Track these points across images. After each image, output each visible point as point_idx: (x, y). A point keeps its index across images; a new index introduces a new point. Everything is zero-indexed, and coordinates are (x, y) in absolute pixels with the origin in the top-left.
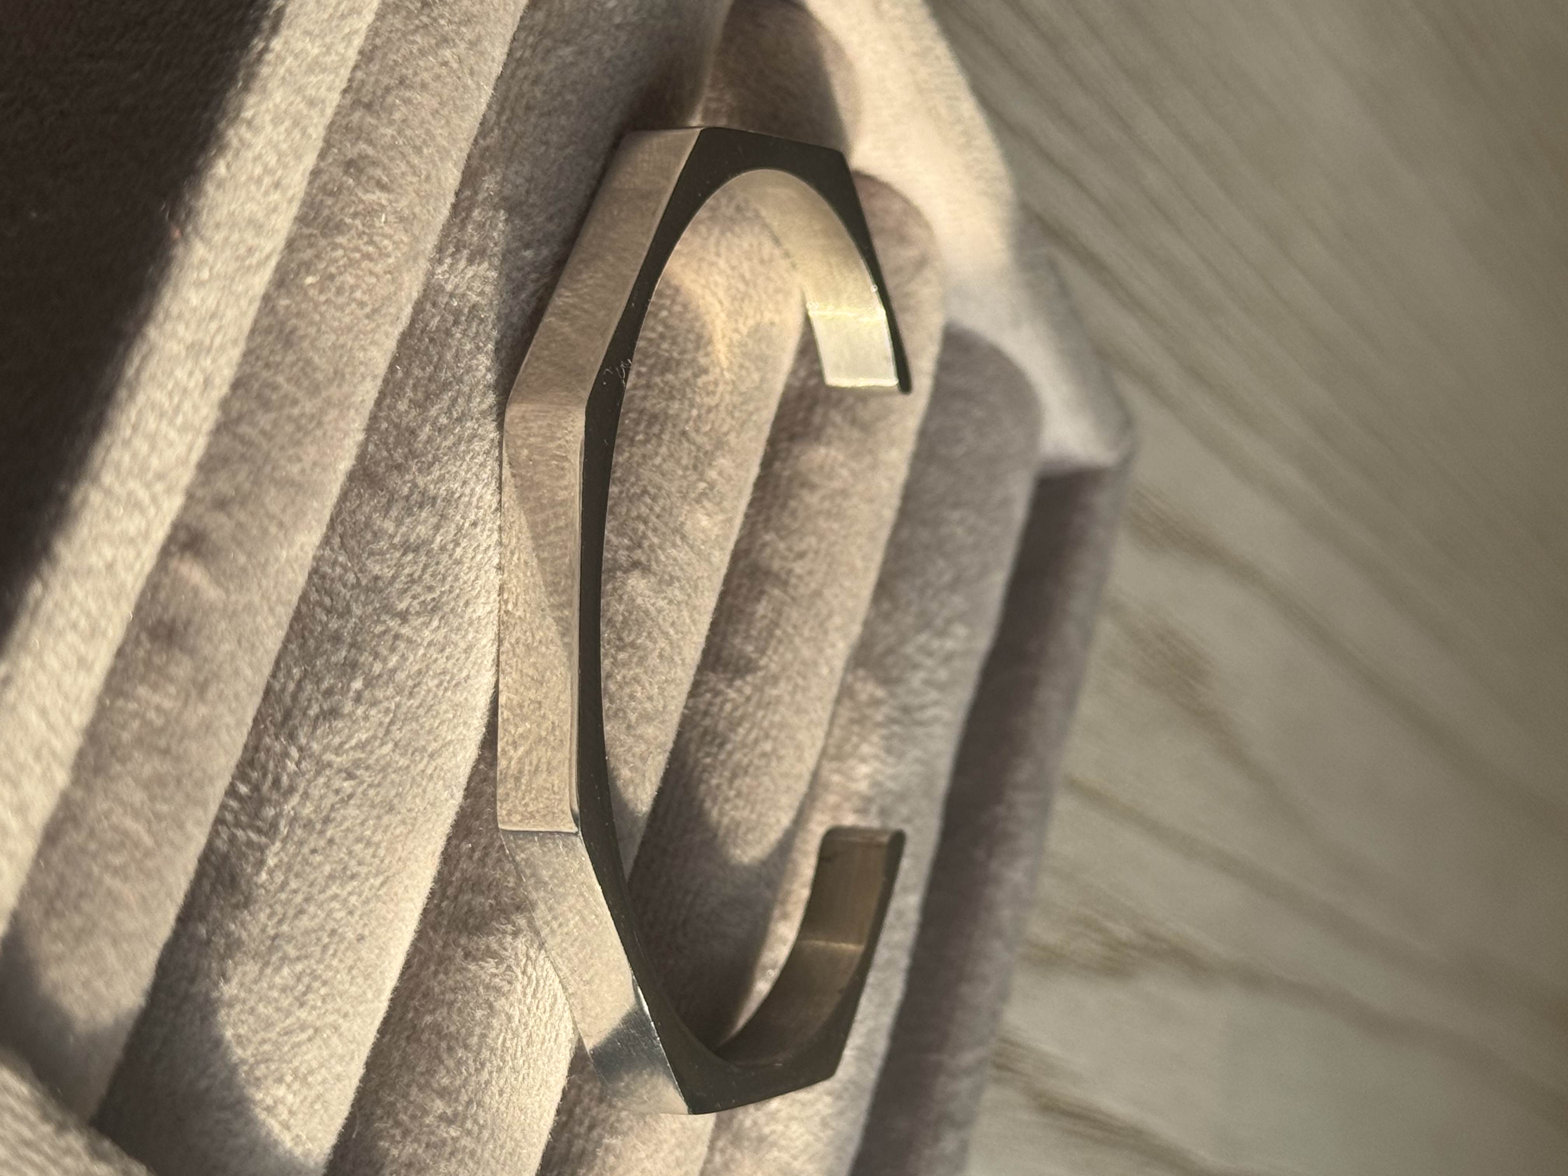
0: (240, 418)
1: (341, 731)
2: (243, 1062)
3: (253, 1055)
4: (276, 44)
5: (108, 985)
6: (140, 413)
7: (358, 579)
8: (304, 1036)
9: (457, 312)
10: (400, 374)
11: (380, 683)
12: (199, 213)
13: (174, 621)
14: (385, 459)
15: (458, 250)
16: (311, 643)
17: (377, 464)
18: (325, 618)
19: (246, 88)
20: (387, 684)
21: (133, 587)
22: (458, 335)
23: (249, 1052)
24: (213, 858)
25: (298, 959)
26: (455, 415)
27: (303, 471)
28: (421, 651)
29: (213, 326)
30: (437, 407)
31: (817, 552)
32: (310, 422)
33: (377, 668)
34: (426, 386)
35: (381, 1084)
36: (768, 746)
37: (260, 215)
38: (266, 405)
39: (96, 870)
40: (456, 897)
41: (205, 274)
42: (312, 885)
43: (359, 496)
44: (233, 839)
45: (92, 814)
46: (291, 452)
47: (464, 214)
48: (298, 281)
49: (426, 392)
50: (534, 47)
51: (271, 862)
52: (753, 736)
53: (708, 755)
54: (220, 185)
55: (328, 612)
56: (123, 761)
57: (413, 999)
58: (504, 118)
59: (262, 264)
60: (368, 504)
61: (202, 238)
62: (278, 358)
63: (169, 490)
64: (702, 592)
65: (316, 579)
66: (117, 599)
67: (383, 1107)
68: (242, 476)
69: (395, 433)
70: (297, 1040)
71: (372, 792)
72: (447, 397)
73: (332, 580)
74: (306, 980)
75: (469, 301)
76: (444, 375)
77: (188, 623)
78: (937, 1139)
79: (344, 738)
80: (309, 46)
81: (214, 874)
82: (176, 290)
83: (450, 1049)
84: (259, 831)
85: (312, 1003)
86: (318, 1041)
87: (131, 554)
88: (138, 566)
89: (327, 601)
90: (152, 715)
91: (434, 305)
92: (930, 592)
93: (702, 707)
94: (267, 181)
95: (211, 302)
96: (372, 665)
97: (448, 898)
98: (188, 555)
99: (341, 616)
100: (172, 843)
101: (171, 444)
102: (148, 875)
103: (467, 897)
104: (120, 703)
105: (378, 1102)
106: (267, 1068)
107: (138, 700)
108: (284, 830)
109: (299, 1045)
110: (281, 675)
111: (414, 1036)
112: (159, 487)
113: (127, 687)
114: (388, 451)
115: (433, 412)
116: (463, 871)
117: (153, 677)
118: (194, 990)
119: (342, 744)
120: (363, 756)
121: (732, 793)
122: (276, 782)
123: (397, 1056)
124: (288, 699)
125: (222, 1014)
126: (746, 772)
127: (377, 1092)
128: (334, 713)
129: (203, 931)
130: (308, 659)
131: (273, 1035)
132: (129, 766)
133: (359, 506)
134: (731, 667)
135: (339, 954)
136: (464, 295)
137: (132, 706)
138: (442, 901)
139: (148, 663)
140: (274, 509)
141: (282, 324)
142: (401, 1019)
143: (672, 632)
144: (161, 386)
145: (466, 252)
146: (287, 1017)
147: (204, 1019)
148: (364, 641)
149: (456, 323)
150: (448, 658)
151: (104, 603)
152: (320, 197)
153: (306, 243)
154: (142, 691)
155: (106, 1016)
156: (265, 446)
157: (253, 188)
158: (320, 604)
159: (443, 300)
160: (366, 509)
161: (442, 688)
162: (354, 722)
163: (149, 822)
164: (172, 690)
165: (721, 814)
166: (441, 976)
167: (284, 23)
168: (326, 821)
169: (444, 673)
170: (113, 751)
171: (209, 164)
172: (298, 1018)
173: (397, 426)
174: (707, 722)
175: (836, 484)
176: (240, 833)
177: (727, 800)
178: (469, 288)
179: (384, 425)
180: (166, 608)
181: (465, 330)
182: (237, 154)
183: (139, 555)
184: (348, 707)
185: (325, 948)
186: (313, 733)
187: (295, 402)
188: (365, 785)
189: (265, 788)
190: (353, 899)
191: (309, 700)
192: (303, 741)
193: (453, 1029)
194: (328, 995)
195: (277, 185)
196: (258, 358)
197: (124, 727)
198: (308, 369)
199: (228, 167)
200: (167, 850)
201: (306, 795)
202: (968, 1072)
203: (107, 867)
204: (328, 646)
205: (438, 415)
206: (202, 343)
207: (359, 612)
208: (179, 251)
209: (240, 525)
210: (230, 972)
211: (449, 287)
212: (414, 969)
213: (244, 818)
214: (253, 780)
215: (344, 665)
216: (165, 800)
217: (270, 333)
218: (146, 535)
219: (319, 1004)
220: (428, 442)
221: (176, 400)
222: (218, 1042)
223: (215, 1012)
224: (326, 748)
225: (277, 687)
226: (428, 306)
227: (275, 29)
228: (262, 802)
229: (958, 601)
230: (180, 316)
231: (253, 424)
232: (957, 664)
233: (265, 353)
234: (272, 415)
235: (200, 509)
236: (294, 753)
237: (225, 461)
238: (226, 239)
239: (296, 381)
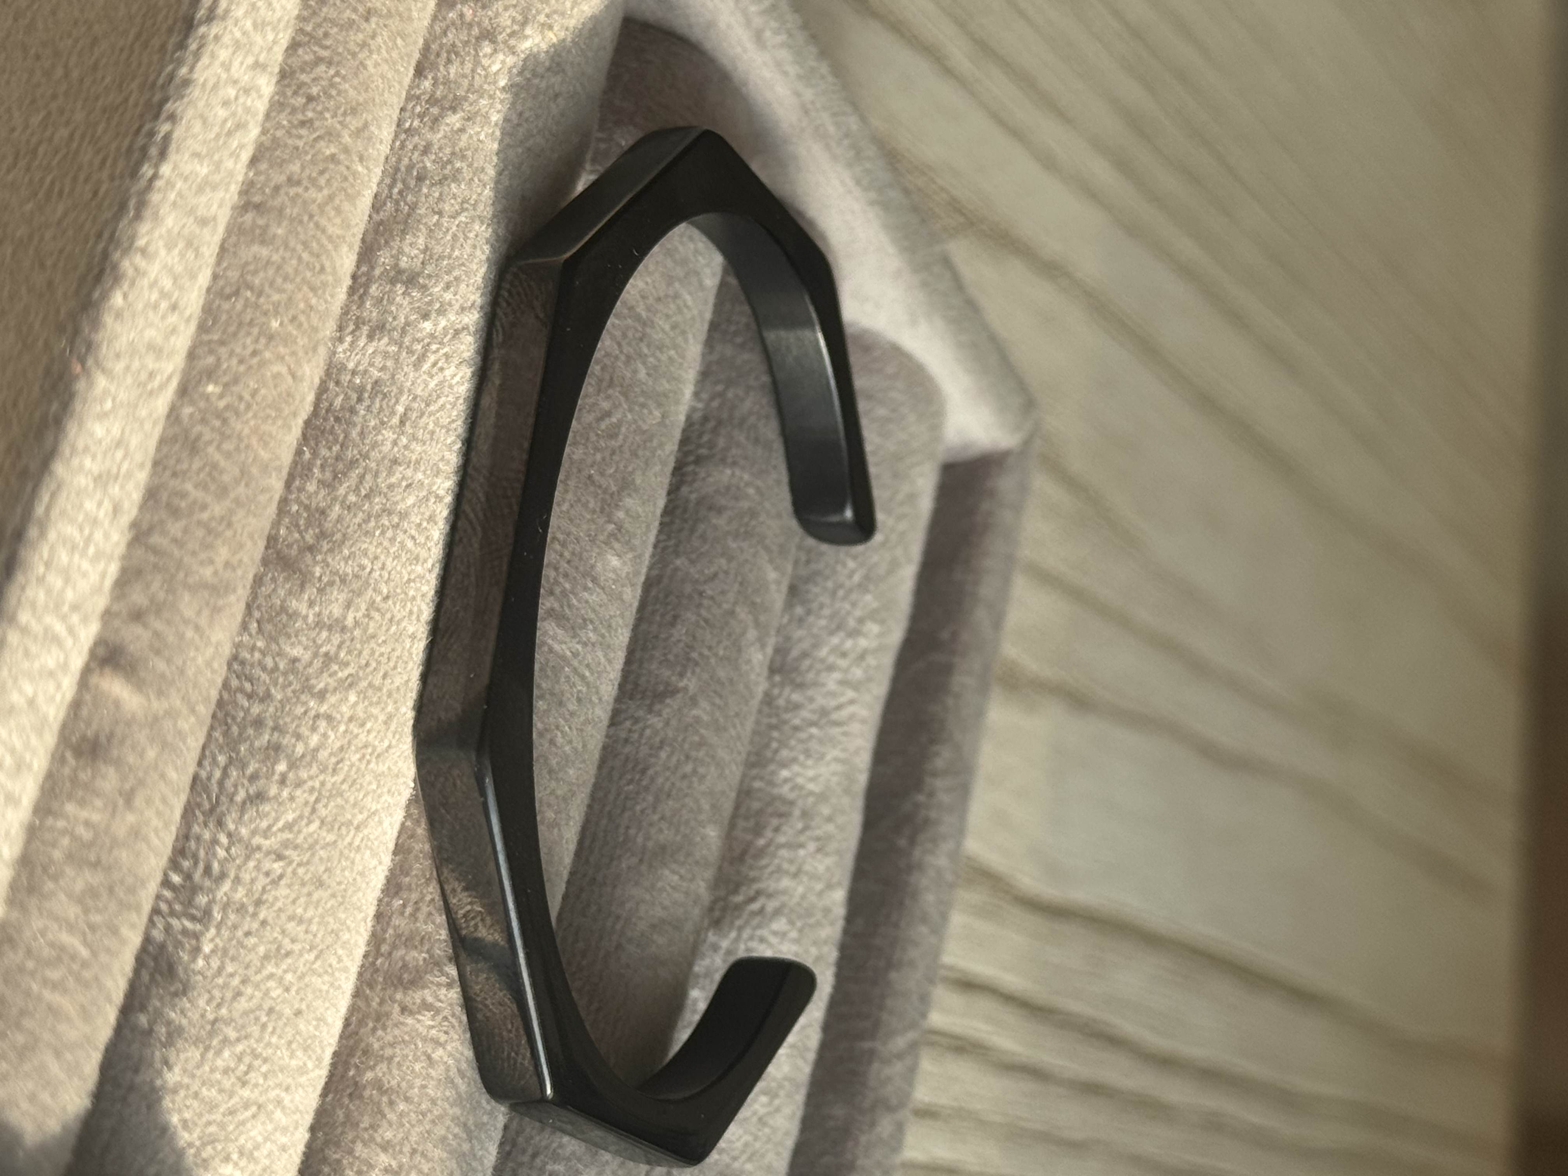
0: (150, 530)
1: (268, 814)
2: (190, 1145)
3: (200, 1138)
4: (166, 169)
5: (53, 1095)
6: (52, 549)
7: (276, 663)
8: (248, 1114)
9: (361, 390)
10: (307, 455)
11: (304, 763)
12: (99, 346)
13: (97, 736)
14: (297, 541)
15: (357, 328)
16: (235, 729)
17: (289, 546)
18: (246, 704)
19: (138, 217)
20: (310, 765)
21: (55, 718)
22: (362, 412)
23: (195, 1135)
24: (151, 948)
25: (238, 1040)
26: (363, 492)
27: (216, 573)
28: (342, 728)
29: (119, 454)
30: (345, 485)
31: (726, 573)
32: (220, 524)
33: (300, 749)
34: (332, 465)
35: (327, 1143)
36: (688, 768)
37: (159, 340)
38: (175, 512)
39: (35, 987)
40: (390, 954)
41: (108, 405)
42: (247, 967)
43: (274, 580)
44: (168, 928)
45: (28, 934)
46: (203, 556)
47: (362, 291)
48: (201, 389)
49: (334, 471)
50: (421, 116)
51: (207, 948)
52: (674, 759)
53: (630, 782)
54: (119, 315)
55: (250, 696)
56: (55, 878)
57: (354, 1056)
58: (396, 190)
59: (162, 387)
60: (283, 587)
61: (104, 371)
62: (185, 466)
63: (85, 620)
64: (616, 630)
65: (236, 666)
66: (40, 734)
67: (330, 1165)
68: (156, 586)
69: (305, 515)
70: (241, 1118)
71: (301, 871)
72: (354, 474)
73: (252, 666)
74: (247, 1059)
75: (370, 377)
76: (351, 453)
77: (110, 737)
78: (873, 1124)
79: (271, 821)
80: (198, 168)
81: (152, 964)
82: (81, 424)
83: (391, 1103)
84: (193, 918)
85: (253, 1081)
86: (262, 1117)
87: (51, 688)
88: (58, 697)
89: (248, 686)
90: (81, 831)
91: (337, 383)
92: (841, 593)
93: (623, 735)
94: (164, 305)
95: (116, 431)
96: (294, 746)
97: (382, 955)
98: (107, 670)
99: (262, 700)
100: (108, 950)
101: (85, 575)
102: (86, 985)
103: (401, 952)
104: (50, 821)
105: (325, 1160)
106: (214, 1149)
107: (67, 818)
108: (217, 915)
109: (243, 1123)
110: (206, 763)
111: (356, 1091)
112: (75, 619)
113: (55, 805)
114: (300, 532)
115: (342, 491)
116: (396, 928)
117: (80, 793)
118: (138, 1079)
119: (269, 827)
120: (290, 836)
121: (656, 817)
122: (208, 870)
123: (340, 1114)
124: (215, 788)
126: (669, 795)
127: (322, 1150)
128: (260, 797)
129: (143, 1020)
130: (231, 744)
131: (217, 1117)
132: (62, 883)
133: (274, 590)
134: (649, 693)
135: (278, 1031)
136: (366, 371)
137: (61, 824)
138: (377, 959)
139: (74, 780)
140: (189, 613)
141: (186, 432)
142: (343, 1077)
143: (587, 674)
144: (72, 521)
145: (365, 329)
146: (230, 1097)
147: (149, 1107)
148: (286, 724)
149: (360, 400)
150: (369, 732)
151: (28, 737)
152: (217, 302)
153: (206, 349)
154: (70, 808)
155: (53, 1126)
156: (177, 553)
157: (151, 314)
158: (241, 690)
159: (345, 378)
160: (282, 593)
161: (365, 762)
162: (280, 804)
163: (84, 934)
164: (99, 803)
165: (647, 838)
166: (380, 1033)
168: (258, 903)
169: (366, 746)
170: (45, 870)
171: (105, 296)
172: (241, 1098)
173: (307, 508)
174: (628, 749)
175: (745, 504)
176: (174, 922)
177: (651, 825)
178: (371, 364)
179: (295, 508)
180: (88, 724)
181: (369, 407)
182: (133, 284)
183: (59, 686)
184: (273, 791)
185: (264, 1026)
186: (240, 818)
187: (204, 507)
188: (294, 865)
189: (197, 876)
190: (289, 977)
191: (235, 786)
192: (231, 826)
193: (394, 1083)
194: (269, 1071)
195: (174, 307)
196: (165, 469)
197: (54, 845)
198: (215, 474)
199: (125, 296)
200: (103, 958)
201: (237, 880)
202: (900, 1056)
203: (45, 982)
204: (251, 731)
205: (347, 493)
206: (109, 472)
207: (279, 697)
208: (80, 386)
209: (157, 634)
210: (172, 1058)
211: (351, 365)
212: (353, 1026)
213: (178, 907)
214: (185, 869)
215: (267, 748)
216: (98, 911)
217: (177, 441)
218: (64, 667)
219: (261, 1081)
220: (338, 521)
221: (87, 532)
222: (164, 1130)
223: (159, 1100)
224: (254, 833)
225: (203, 774)
226: (332, 385)
227: (163, 154)
228: (194, 890)
229: (869, 600)
230: (86, 449)
231: (164, 533)
232: (871, 661)
233: (172, 462)
234: (183, 523)
235: (117, 623)
236: (223, 839)
237: (139, 573)
238: (128, 368)
239: (204, 487)
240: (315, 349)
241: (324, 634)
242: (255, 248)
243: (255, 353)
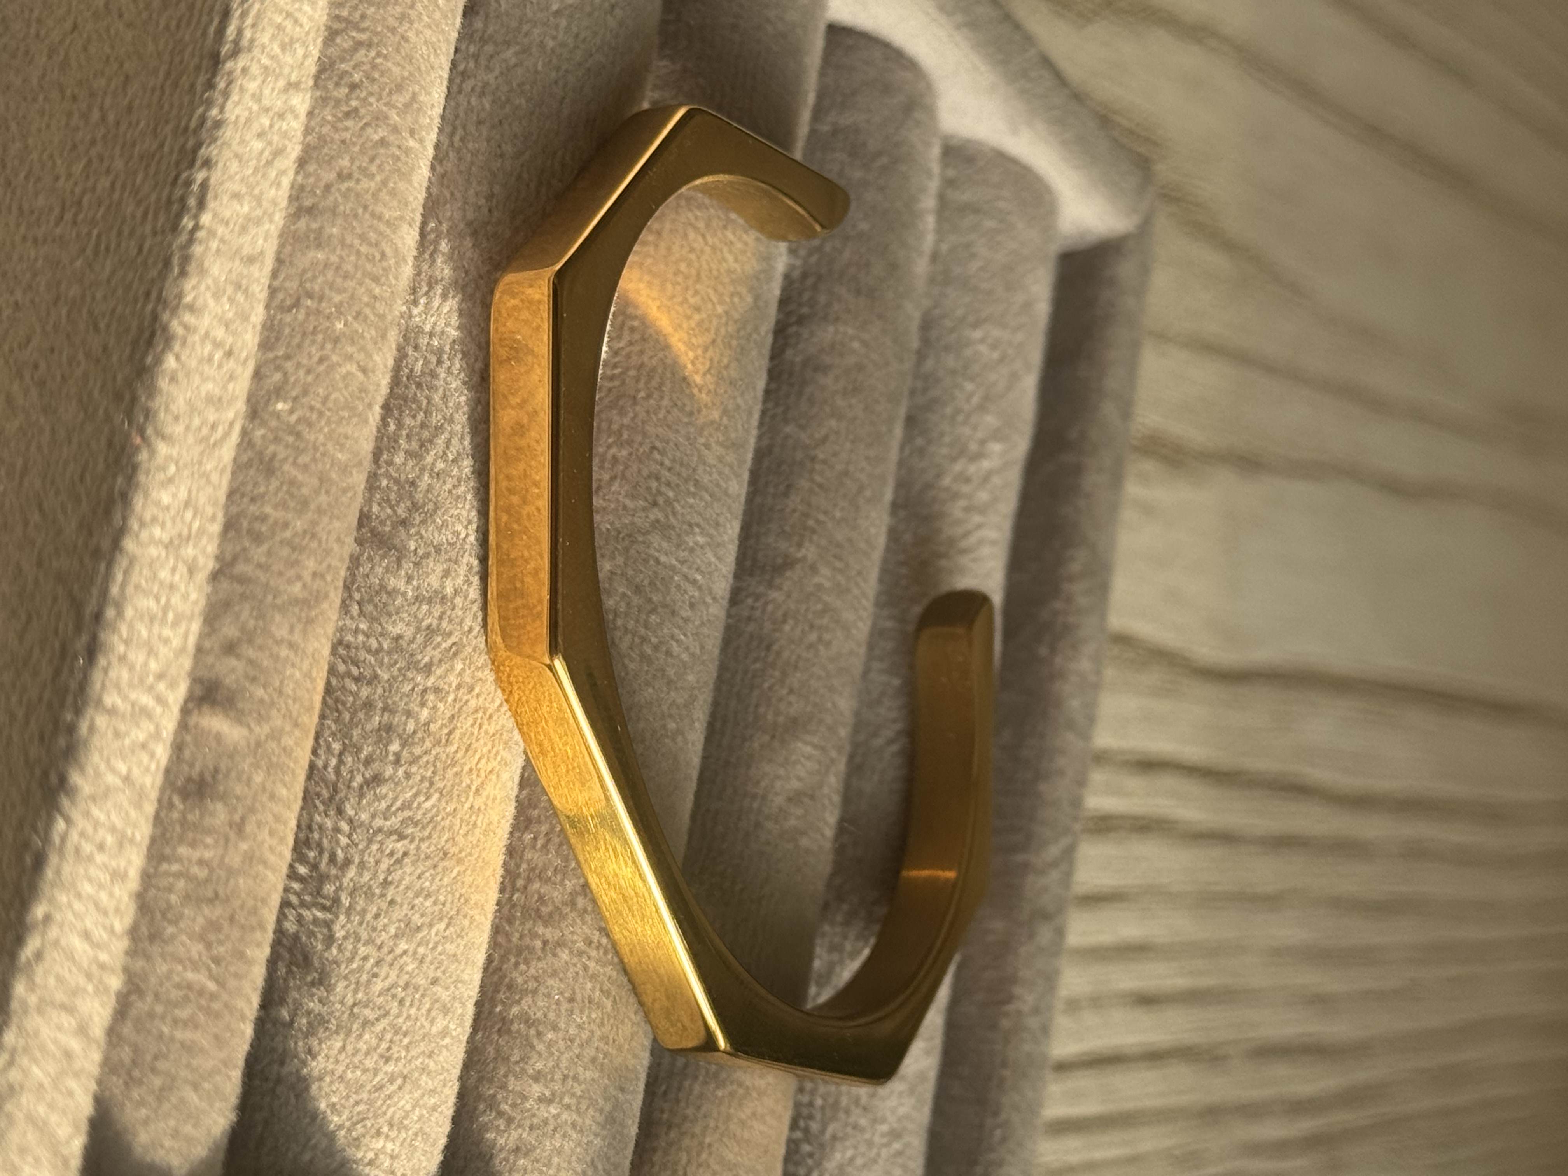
0: (235, 559)
1: (386, 795)
2: (340, 1127)
3: (349, 1119)
4: (206, 219)
5: (196, 1125)
6: (131, 627)
7: (379, 643)
8: (394, 1087)
9: (439, 352)
10: (392, 427)
11: (416, 740)
12: (157, 412)
13: (201, 774)
14: (389, 517)
15: (430, 286)
16: (347, 716)
17: (383, 523)
18: (354, 688)
19: (183, 273)
20: (423, 740)
21: (153, 787)
22: (443, 375)
23: (344, 1117)
25: (377, 1020)
26: (451, 457)
27: (304, 586)
28: (451, 698)
29: (189, 515)
30: (433, 453)
31: (837, 433)
32: (304, 538)
33: (411, 726)
34: (418, 434)
35: (480, 1079)
36: (813, 637)
37: (217, 391)
38: (258, 538)
39: (166, 1030)
40: (525, 888)
41: (172, 469)
42: (380, 948)
43: (370, 559)
44: (300, 920)
45: (153, 980)
46: (291, 573)
47: (432, 247)
48: (271, 408)
49: (420, 440)
50: (476, 57)
51: (340, 934)
52: (798, 632)
53: (756, 660)
54: (173, 379)
55: (357, 680)
56: (175, 922)
57: (498, 992)
58: (457, 138)
59: (227, 435)
60: (380, 566)
61: (163, 437)
62: (262, 489)
63: (172, 685)
64: (725, 526)
65: (341, 651)
66: (138, 806)
67: (485, 1100)
68: (245, 614)
69: (395, 488)
70: (388, 1093)
71: (423, 846)
72: (441, 440)
73: (357, 648)
74: (388, 1036)
75: (448, 337)
76: (436, 419)
77: (216, 771)
78: (1031, 936)
79: (389, 803)
80: (238, 207)
81: (287, 956)
82: (146, 495)
83: (539, 1034)
84: (324, 908)
85: (396, 1056)
86: (408, 1087)
87: (145, 758)
88: (153, 767)
89: (355, 671)
90: (195, 870)
91: (416, 348)
92: (960, 418)
93: (746, 613)
94: (218, 356)
95: (183, 494)
96: (405, 724)
97: (518, 890)
98: (205, 708)
99: (369, 683)
100: (237, 976)
101: (166, 641)
102: (217, 1016)
103: (536, 885)
104: (165, 866)
105: (479, 1097)
106: (365, 1126)
107: (179, 860)
108: (345, 901)
109: (390, 1097)
110: (321, 752)
111: (504, 1026)
112: (162, 687)
113: (168, 851)
114: (391, 507)
115: (429, 459)
116: (529, 862)
117: (190, 835)
118: (285, 1070)
119: (389, 807)
120: (411, 814)
121: (785, 692)
122: (333, 859)
123: (491, 1050)
124: (332, 776)
125: (314, 1087)
126: (796, 667)
127: (477, 1088)
128: (377, 780)
129: (285, 1014)
130: (345, 734)
131: (365, 1096)
132: (182, 925)
133: (372, 568)
134: (768, 568)
135: (417, 1003)
136: (443, 332)
137: (175, 867)
138: (513, 895)
139: (183, 822)
140: (282, 632)
141: (261, 453)
142: (490, 1013)
143: (699, 577)
144: (146, 593)
145: (439, 290)
146: (375, 1075)
147: (297, 1096)
148: (394, 703)
149: (440, 362)
150: (478, 696)
151: (127, 814)
152: (279, 317)
153: (272, 367)
154: (183, 850)
155: (200, 1152)
156: (262, 577)
157: (206, 368)
158: (349, 674)
159: (424, 341)
160: (379, 570)
161: (477, 726)
162: (396, 784)
163: (209, 969)
164: (209, 840)
165: (777, 713)
166: (523, 967)
167: (210, 196)
168: (386, 883)
169: (476, 711)
170: (164, 915)
171: (158, 361)
172: (386, 1073)
173: (397, 481)
174: (751, 627)
175: (851, 360)
176: (305, 913)
177: (781, 699)
178: (447, 324)
179: (384, 483)
180: (192, 765)
181: (449, 368)
182: (184, 343)
183: (152, 755)
184: (389, 771)
185: (401, 1002)
186: (359, 803)
187: (286, 525)
188: (416, 842)
189: (323, 866)
190: (421, 950)
191: (351, 772)
192: (351, 812)
193: (539, 1015)
194: (410, 1043)
195: (229, 354)
196: (243, 495)
197: (170, 890)
198: (294, 491)
199: (178, 358)
200: (232, 983)
201: (362, 865)
202: (1054, 864)
203: (175, 1021)
204: (361, 715)
205: (435, 460)
206: (180, 535)
207: (386, 677)
208: (143, 456)
209: (251, 662)
210: (316, 1048)
211: (428, 328)
212: (495, 963)
213: (307, 898)
214: (312, 860)
215: (379, 730)
216: (220, 943)
217: (251, 466)
218: (156, 735)
219: (403, 1054)
220: (428, 491)
221: (163, 600)
222: (314, 1116)
223: (307, 1088)
224: (373, 816)
225: (320, 763)
226: (410, 351)
227: (201, 205)
228: (323, 879)
229: (990, 420)
230: (154, 520)
231: (248, 560)
232: (996, 480)
233: (249, 487)
234: (264, 548)
235: (210, 660)
236: (345, 826)
237: (227, 605)
238: (188, 428)
239: (284, 505)
240: (384, 336)
241: (425, 608)
242: (311, 254)
243: (321, 360)
